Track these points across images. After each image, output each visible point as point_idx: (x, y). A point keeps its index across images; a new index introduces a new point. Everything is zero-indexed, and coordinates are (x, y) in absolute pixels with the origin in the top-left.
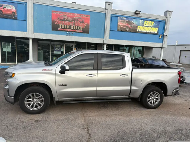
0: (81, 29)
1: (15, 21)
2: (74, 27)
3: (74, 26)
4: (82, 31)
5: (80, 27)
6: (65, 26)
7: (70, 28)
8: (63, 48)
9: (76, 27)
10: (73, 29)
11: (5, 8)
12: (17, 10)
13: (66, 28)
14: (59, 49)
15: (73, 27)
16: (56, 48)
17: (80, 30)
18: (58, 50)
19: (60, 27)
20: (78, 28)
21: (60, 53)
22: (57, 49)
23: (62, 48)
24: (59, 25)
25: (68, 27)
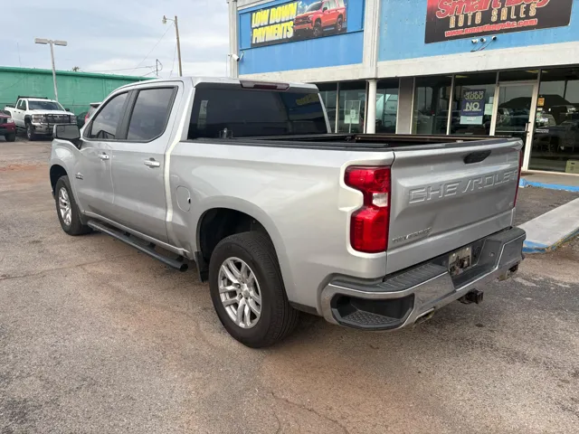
0: (532, 13)
1: (342, 38)
2: (504, 12)
3: (503, 6)
4: (535, 22)
5: (528, 6)
6: (470, 15)
7: (486, 18)
8: (490, 101)
9: (509, 9)
10: (498, 21)
11: (325, 9)
12: (347, 8)
13: (473, 24)
14: (476, 106)
15: (499, 15)
16: (468, 104)
17: (528, 17)
18: (475, 109)
19: (452, 26)
20: (517, 13)
21: (478, 121)
22: (470, 107)
23: (488, 102)
24: (448, 18)
25: (478, 19)
